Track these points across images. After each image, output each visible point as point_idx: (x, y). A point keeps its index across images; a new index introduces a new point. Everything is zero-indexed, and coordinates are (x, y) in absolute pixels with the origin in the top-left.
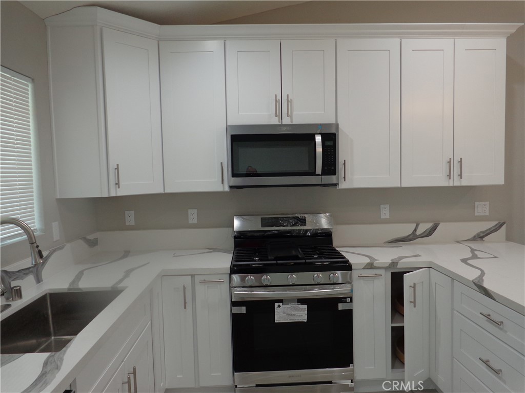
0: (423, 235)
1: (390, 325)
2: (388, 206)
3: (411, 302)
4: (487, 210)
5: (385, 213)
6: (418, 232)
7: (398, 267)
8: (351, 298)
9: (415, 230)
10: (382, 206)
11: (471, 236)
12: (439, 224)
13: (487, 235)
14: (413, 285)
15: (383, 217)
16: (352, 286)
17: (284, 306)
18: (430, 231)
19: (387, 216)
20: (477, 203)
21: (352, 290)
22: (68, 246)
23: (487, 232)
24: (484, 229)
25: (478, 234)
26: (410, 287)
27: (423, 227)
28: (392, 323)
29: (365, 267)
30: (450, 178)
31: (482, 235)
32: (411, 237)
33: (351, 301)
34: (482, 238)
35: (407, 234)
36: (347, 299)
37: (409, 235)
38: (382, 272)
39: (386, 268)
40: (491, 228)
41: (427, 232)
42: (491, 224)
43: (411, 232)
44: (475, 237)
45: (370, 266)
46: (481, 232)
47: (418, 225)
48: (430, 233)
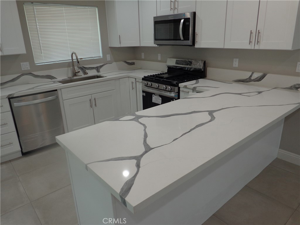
0: (255, 80)
2: (238, 59)
5: (236, 63)
6: (252, 78)
7: (196, 90)
9: (251, 76)
10: (234, 59)
12: (267, 74)
15: (234, 66)
17: (156, 97)
18: (260, 78)
19: (237, 66)
20: (299, 63)
22: (114, 63)
25: (295, 85)
27: (256, 75)
32: (248, 80)
34: (297, 88)
35: (245, 78)
37: (247, 79)
43: (248, 77)
44: (291, 87)
47: (253, 73)
48: (260, 79)
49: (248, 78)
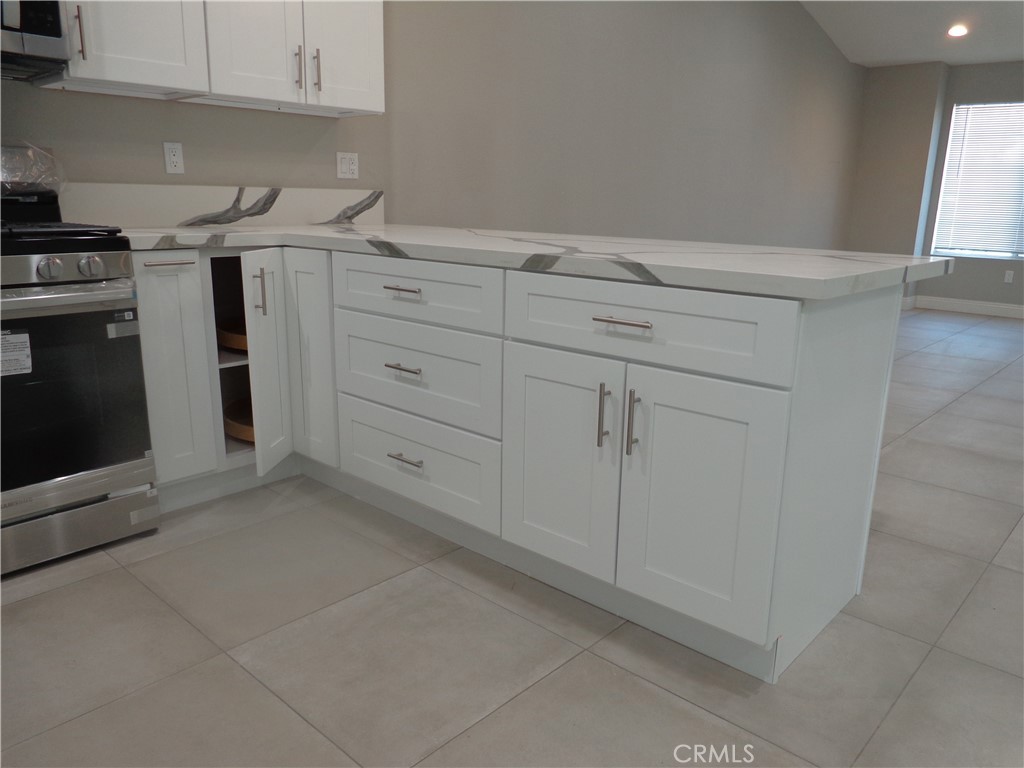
0: (251, 212)
1: (217, 367)
2: (179, 146)
3: (257, 307)
4: (355, 167)
5: (175, 161)
6: (244, 205)
7: (226, 244)
8: (134, 311)
9: (238, 200)
10: (167, 145)
11: (333, 216)
12: (280, 190)
13: (357, 213)
14: (258, 273)
15: (170, 170)
16: (135, 286)
18: (265, 204)
19: (180, 169)
20: (340, 155)
21: (135, 293)
23: (358, 209)
24: (352, 204)
25: (344, 212)
26: (254, 277)
27: (252, 196)
28: (220, 363)
29: (158, 244)
30: (301, 87)
31: (350, 213)
32: (231, 214)
33: (136, 317)
34: (350, 218)
35: (222, 209)
36: (126, 314)
37: (228, 211)
38: (193, 256)
39: (201, 249)
40: (362, 202)
41: (261, 204)
42: (362, 195)
43: (230, 204)
44: (339, 216)
45: (169, 245)
46: (348, 208)
47: (241, 191)
48: (264, 206)
49: (229, 207)
